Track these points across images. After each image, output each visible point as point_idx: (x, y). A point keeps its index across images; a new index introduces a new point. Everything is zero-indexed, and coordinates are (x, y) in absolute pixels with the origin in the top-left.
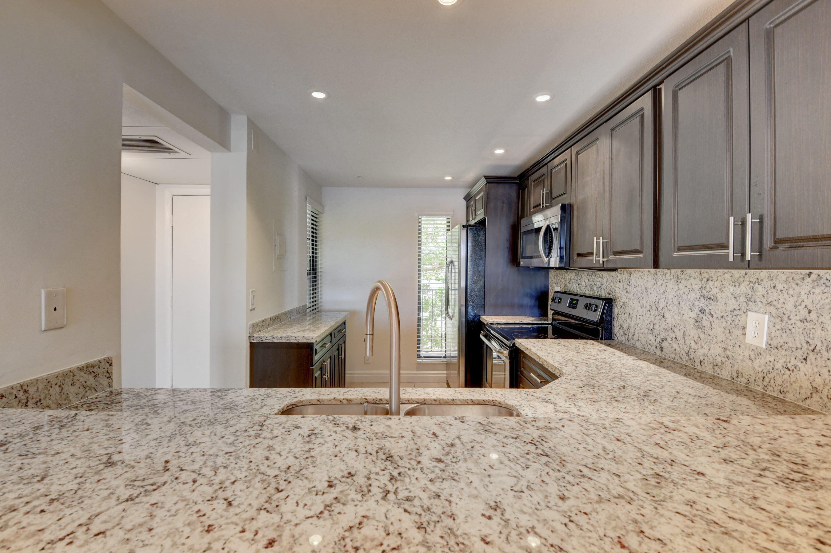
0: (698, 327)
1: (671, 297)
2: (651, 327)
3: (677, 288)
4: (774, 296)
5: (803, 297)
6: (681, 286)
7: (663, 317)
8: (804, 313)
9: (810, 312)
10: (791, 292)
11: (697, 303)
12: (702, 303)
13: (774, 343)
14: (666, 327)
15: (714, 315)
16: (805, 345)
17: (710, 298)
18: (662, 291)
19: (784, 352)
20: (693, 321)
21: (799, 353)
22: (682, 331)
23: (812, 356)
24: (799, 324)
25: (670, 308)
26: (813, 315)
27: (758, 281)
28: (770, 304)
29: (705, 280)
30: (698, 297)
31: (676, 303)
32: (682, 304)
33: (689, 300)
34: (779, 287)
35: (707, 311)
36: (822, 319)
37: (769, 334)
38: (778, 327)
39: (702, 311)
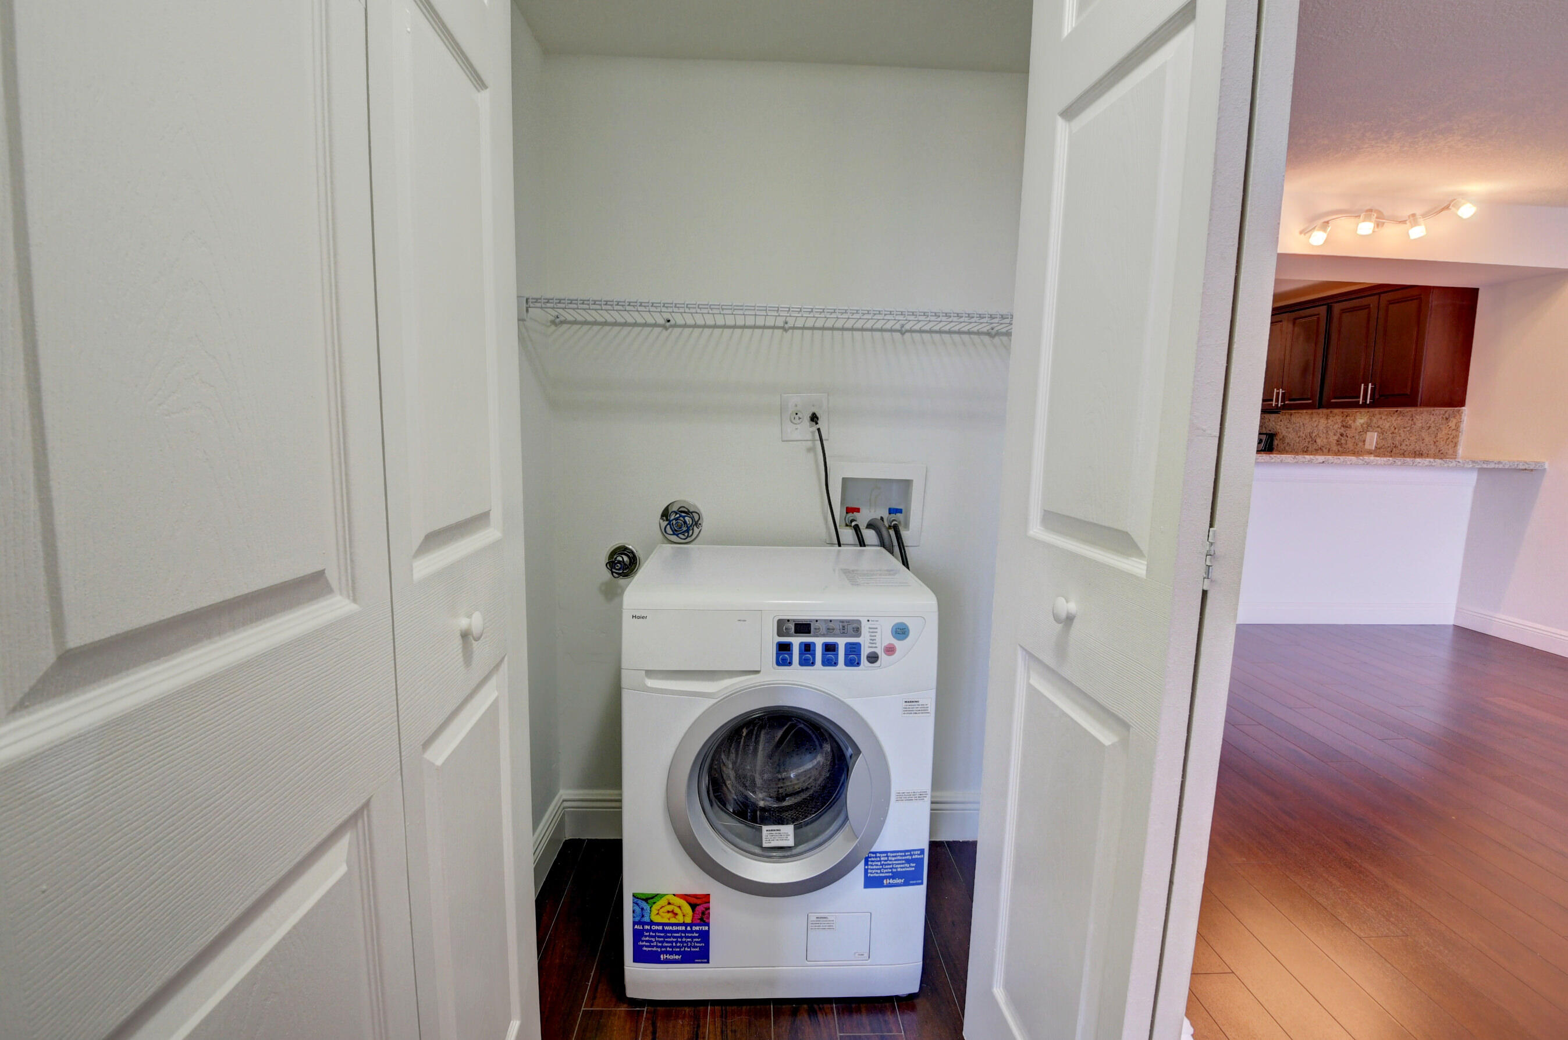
0: (1338, 444)
1: (1321, 428)
2: (1305, 449)
3: (1326, 422)
4: (1380, 423)
5: (1393, 422)
6: (1329, 421)
7: (1315, 442)
8: (1393, 429)
9: (1395, 429)
10: (1388, 420)
11: (1339, 430)
12: (1342, 430)
13: (1378, 446)
14: (1317, 448)
15: (1349, 436)
16: (1392, 444)
17: (1347, 427)
18: (1315, 425)
19: (1382, 450)
20: (1336, 442)
21: (1389, 449)
22: (1328, 449)
23: (1394, 449)
24: (1390, 435)
25: (1321, 435)
26: (1397, 430)
27: (1374, 415)
28: (1378, 427)
29: (1345, 416)
30: (1340, 426)
31: (1325, 432)
32: (1329, 432)
33: (1334, 429)
34: (1384, 418)
35: (1345, 434)
36: (1400, 432)
37: (1377, 442)
38: (1381, 438)
39: (1342, 435)
